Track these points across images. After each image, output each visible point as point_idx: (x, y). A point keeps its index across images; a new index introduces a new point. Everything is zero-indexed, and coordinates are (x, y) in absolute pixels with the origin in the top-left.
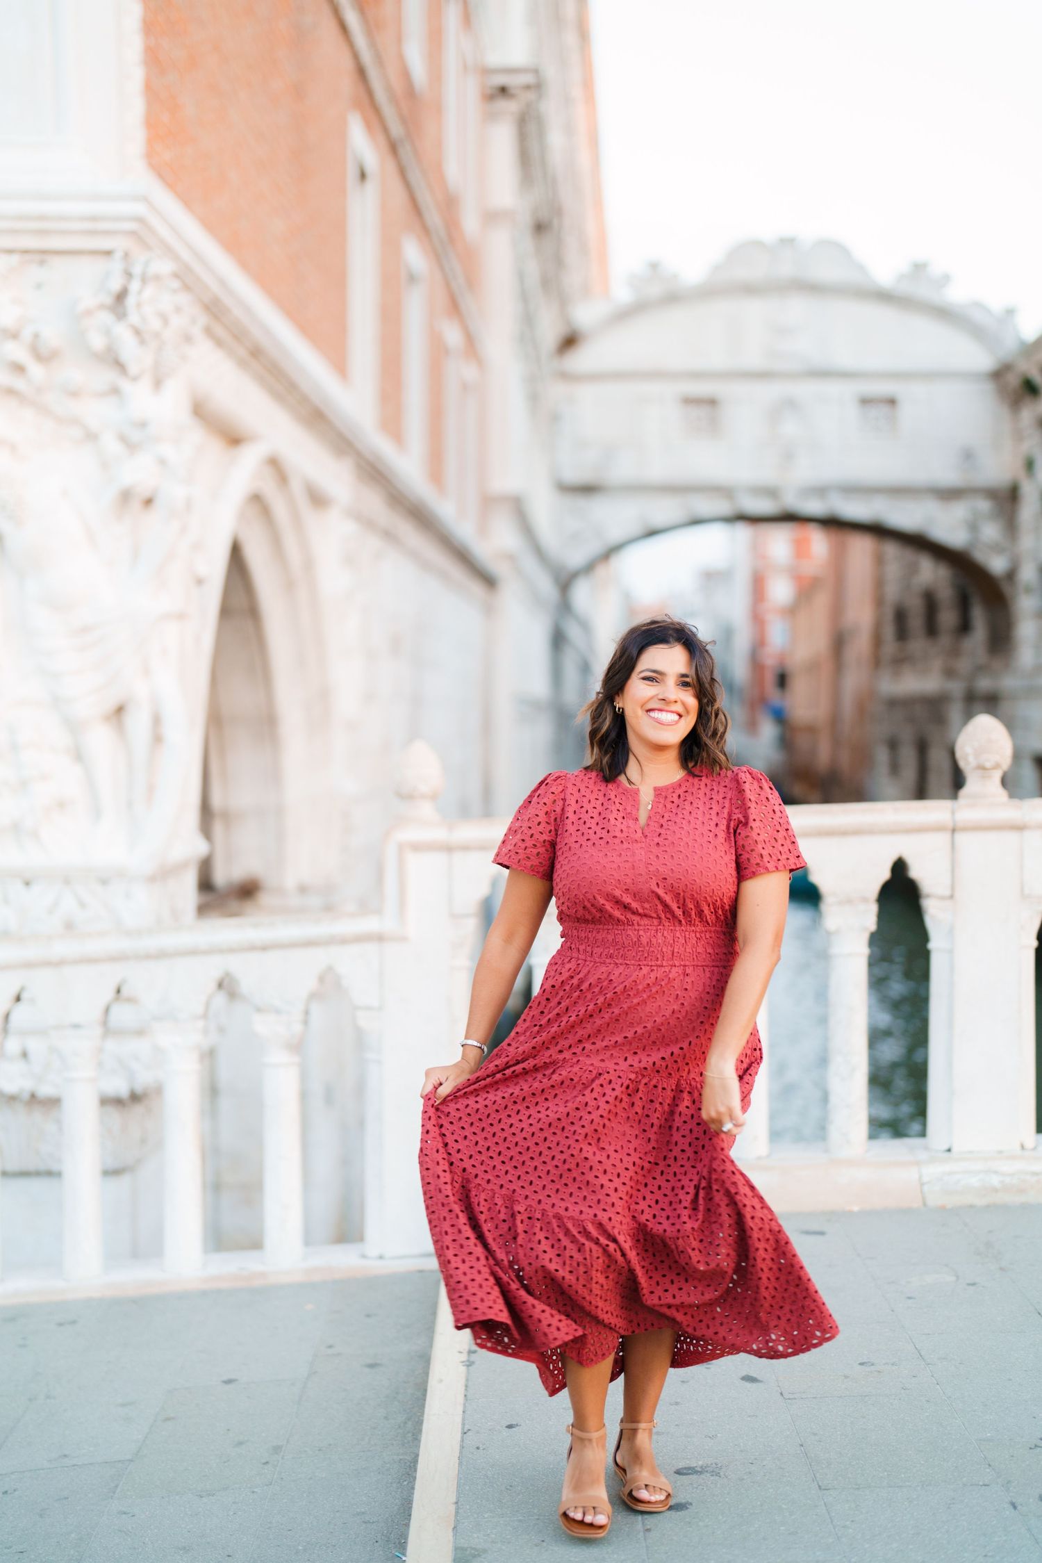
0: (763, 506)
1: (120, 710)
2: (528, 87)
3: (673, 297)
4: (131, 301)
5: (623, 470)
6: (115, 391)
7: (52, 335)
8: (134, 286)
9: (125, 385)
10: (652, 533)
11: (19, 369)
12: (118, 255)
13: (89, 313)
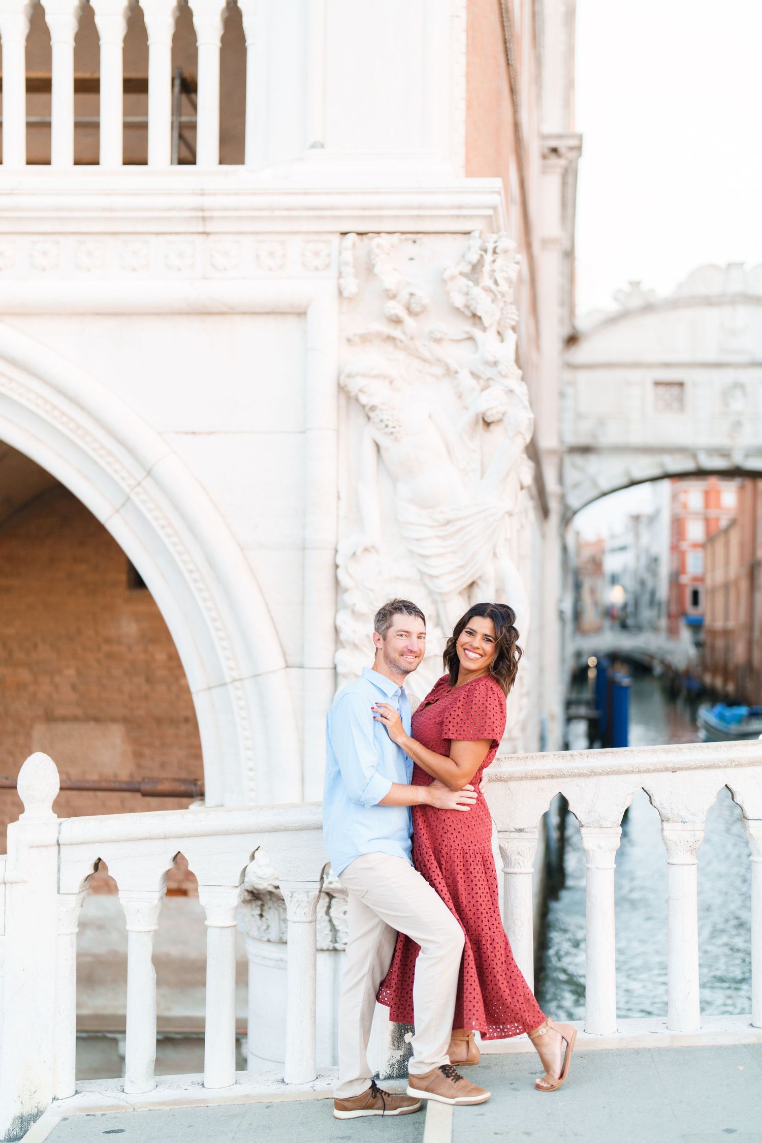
0: (719, 463)
1: (472, 585)
2: (571, 149)
3: (649, 308)
4: (487, 269)
5: (611, 436)
6: (471, 338)
7: (424, 294)
8: (489, 257)
9: (477, 333)
10: (633, 483)
11: (397, 321)
12: (476, 234)
13: (453, 278)
